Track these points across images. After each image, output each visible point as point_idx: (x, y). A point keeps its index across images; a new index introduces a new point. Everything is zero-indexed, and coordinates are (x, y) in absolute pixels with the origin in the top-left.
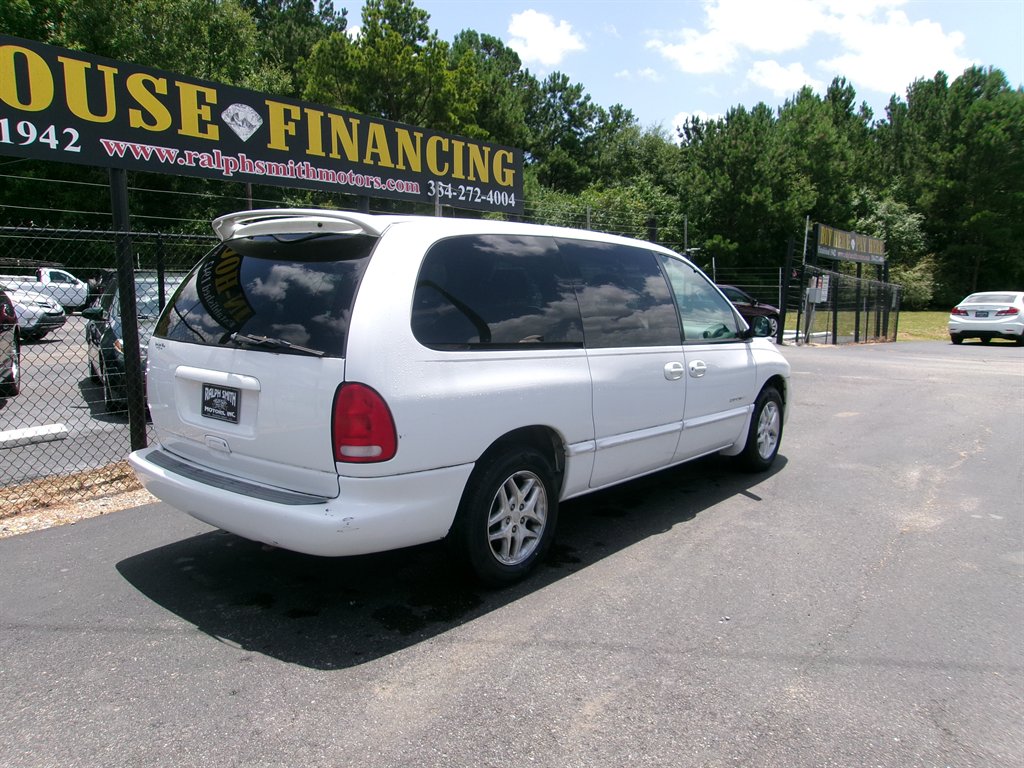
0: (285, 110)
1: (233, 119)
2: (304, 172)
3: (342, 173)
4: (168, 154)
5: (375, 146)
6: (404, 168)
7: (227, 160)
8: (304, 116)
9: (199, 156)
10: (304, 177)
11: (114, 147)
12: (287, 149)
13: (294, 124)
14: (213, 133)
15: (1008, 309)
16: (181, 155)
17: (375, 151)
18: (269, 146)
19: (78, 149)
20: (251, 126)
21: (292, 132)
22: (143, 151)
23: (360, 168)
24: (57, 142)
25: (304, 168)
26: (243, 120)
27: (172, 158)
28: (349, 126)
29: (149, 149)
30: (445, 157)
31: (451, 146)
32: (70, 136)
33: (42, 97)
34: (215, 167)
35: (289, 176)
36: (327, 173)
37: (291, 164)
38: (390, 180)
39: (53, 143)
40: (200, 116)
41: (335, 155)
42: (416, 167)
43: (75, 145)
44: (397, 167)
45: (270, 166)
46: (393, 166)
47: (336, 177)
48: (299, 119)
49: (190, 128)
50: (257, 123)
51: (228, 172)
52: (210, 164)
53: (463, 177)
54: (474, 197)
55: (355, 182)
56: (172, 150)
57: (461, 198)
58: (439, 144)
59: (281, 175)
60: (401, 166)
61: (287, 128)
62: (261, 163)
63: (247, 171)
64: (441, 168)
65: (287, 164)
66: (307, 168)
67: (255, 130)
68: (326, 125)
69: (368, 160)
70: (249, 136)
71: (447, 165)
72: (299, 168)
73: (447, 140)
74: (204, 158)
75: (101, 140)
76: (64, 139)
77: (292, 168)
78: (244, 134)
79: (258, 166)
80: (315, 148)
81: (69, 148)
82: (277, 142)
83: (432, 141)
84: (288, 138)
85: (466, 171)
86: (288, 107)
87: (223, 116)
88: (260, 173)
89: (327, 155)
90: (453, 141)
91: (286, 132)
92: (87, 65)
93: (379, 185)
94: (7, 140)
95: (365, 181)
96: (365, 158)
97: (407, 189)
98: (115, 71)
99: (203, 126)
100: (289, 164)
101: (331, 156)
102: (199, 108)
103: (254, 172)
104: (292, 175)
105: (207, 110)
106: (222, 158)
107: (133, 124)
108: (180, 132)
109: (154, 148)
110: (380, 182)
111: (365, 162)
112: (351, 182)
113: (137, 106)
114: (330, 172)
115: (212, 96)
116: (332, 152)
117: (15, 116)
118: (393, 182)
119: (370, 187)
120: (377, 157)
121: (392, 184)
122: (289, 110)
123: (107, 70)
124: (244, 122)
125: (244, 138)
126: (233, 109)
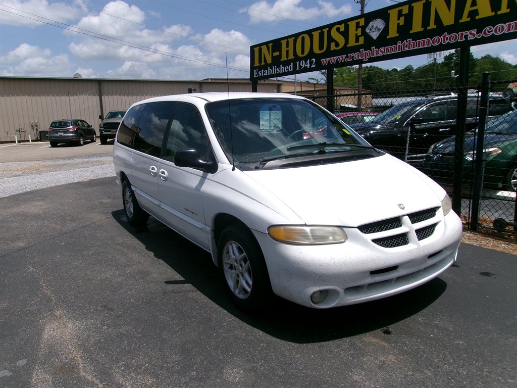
0: (399, 11)
1: (371, 30)
2: (407, 47)
5: (474, 3)
7: (366, 53)
8: (411, 8)
9: (354, 55)
10: (407, 49)
12: (398, 35)
13: (403, 17)
14: (362, 41)
16: (347, 57)
17: (473, 9)
18: (388, 37)
19: (314, 66)
20: (380, 29)
21: (402, 23)
22: (334, 60)
25: (407, 43)
27: (343, 59)
29: (336, 58)
33: (307, 50)
34: (360, 58)
35: (397, 51)
36: (424, 41)
38: (488, 28)
39: (308, 66)
40: (356, 34)
41: (432, 26)
45: (387, 48)
46: (493, 14)
47: (431, 42)
48: (408, 12)
50: (383, 26)
51: (365, 59)
52: (358, 58)
55: (448, 41)
56: (344, 56)
59: (392, 52)
60: (504, 10)
61: (399, 22)
62: (382, 49)
63: (375, 56)
66: (410, 43)
67: (381, 31)
68: (427, 7)
69: (465, 19)
70: (378, 35)
72: (404, 45)
75: (321, 60)
76: (311, 63)
77: (399, 46)
78: (375, 35)
79: (381, 51)
80: (417, 27)
82: (393, 33)
84: (399, 28)
86: (400, 8)
87: (367, 30)
89: (425, 28)
91: (398, 24)
92: (320, 31)
93: (474, 35)
94: (298, 69)
95: (458, 37)
96: (461, 18)
97: (509, 29)
98: (328, 29)
99: (357, 40)
100: (398, 44)
101: (428, 28)
102: (357, 30)
103: (379, 55)
104: (399, 50)
105: (359, 30)
106: (364, 52)
107: (332, 49)
108: (348, 46)
109: (337, 57)
110: (475, 33)
111: (461, 21)
112: (444, 42)
113: (334, 40)
114: (426, 40)
115: (362, 22)
116: (429, 26)
117: (300, 59)
118: (490, 29)
119: (464, 39)
120: (476, 12)
121: (490, 30)
122: (402, 10)
123: (325, 30)
124: (376, 28)
125: (375, 38)
126: (371, 24)
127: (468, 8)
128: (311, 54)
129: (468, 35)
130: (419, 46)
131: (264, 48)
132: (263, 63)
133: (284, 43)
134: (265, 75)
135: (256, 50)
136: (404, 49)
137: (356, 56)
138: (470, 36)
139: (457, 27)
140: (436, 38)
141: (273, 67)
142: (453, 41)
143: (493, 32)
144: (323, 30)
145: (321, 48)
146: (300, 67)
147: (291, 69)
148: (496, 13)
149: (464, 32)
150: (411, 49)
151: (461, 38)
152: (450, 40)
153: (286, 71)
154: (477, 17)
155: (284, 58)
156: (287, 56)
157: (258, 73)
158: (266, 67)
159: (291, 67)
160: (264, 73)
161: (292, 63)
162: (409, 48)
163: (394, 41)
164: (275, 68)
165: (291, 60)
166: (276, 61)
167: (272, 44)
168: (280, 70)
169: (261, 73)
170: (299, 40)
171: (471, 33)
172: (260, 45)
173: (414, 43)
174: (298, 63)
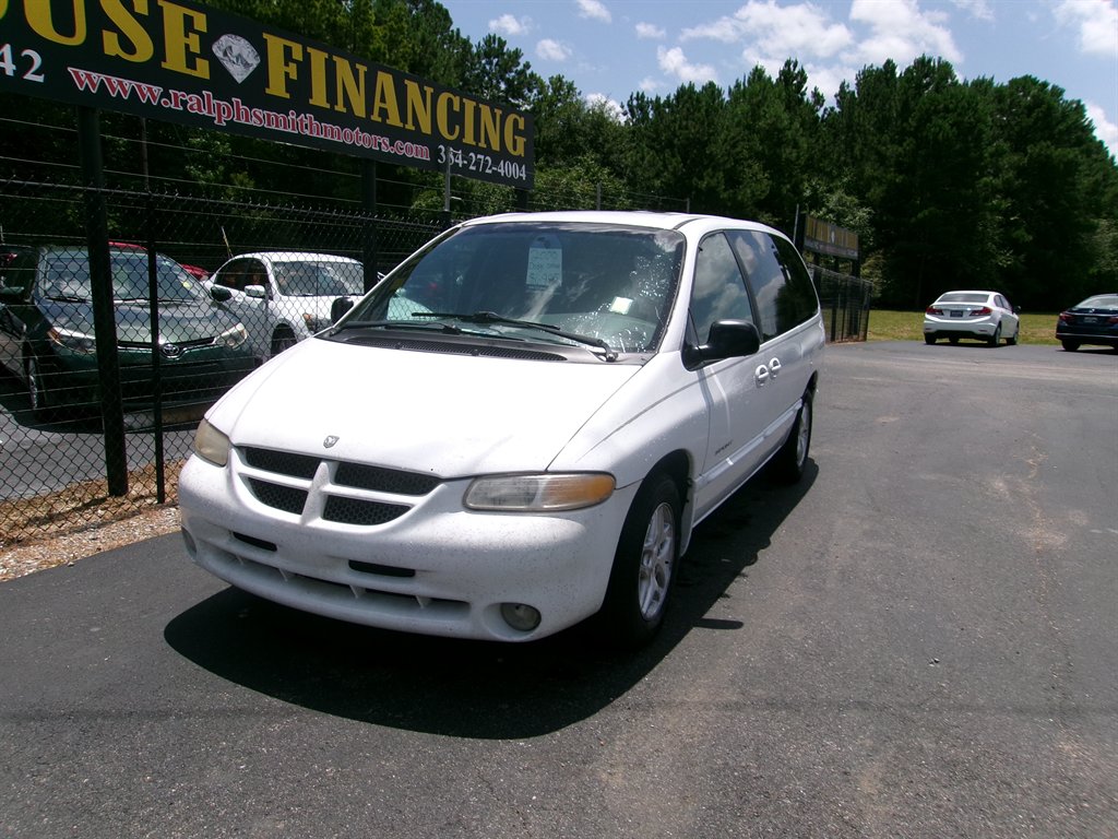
0: (285, 46)
1: (225, 54)
2: (306, 126)
3: (348, 130)
4: (150, 92)
5: (383, 100)
6: (413, 128)
7: (219, 105)
8: (307, 56)
9: (187, 98)
10: (307, 132)
11: (85, 79)
12: (288, 96)
13: (295, 65)
14: (203, 70)
15: (981, 309)
16: (165, 94)
17: (383, 105)
18: (267, 91)
19: (40, 79)
20: (247, 65)
21: (294, 76)
22: (121, 86)
23: (367, 125)
24: (14, 67)
25: (307, 122)
26: (238, 56)
27: (154, 98)
28: (355, 73)
29: (128, 84)
30: (456, 119)
31: (462, 105)
32: (30, 60)
34: (205, 112)
35: (290, 130)
36: (332, 129)
37: (292, 116)
38: (399, 142)
39: (9, 68)
40: (187, 46)
41: (340, 108)
42: (426, 128)
43: (37, 73)
44: (406, 126)
45: (269, 115)
46: (401, 125)
47: (342, 134)
48: (301, 59)
49: (175, 61)
50: (254, 62)
51: (220, 121)
52: (200, 109)
53: (474, 143)
54: (485, 166)
55: (361, 143)
56: (155, 88)
57: (472, 168)
58: (450, 102)
59: (281, 129)
60: (410, 126)
61: (287, 69)
62: (259, 112)
63: (243, 121)
64: (451, 132)
65: (288, 115)
66: (311, 122)
67: (251, 69)
68: (331, 69)
69: (376, 117)
70: (245, 77)
71: (457, 127)
72: (301, 121)
73: (458, 98)
74: (193, 100)
75: (69, 69)
76: (23, 64)
77: (293, 120)
78: (239, 74)
79: (255, 115)
80: (319, 98)
81: (29, 76)
82: (277, 87)
83: (443, 98)
84: (289, 82)
85: (477, 137)
86: (288, 43)
87: (215, 48)
88: (258, 124)
89: (332, 107)
90: (464, 100)
91: (287, 74)
93: (387, 147)
95: (373, 141)
96: (373, 114)
97: (417, 155)
99: (191, 60)
101: (336, 108)
102: (187, 36)
103: (251, 123)
104: (293, 129)
105: (196, 39)
106: (214, 102)
107: (106, 51)
108: (163, 65)
109: (134, 83)
110: (388, 144)
111: (372, 118)
112: (357, 142)
113: (111, 26)
114: (335, 128)
115: (202, 23)
116: (336, 104)
118: (401, 145)
119: (378, 149)
120: (386, 114)
122: (291, 48)
124: (238, 59)
125: (239, 79)
126: (225, 40)
127: (377, 104)
128: (19, 30)
129: (380, 144)
130: (326, 135)
136: (302, 130)
137: (194, 103)
138: (383, 145)
142: (367, 146)
143: (404, 152)
149: (378, 138)
150: (314, 135)
151: (375, 146)
154: (387, 122)
162: (311, 132)
163: (280, 105)
171: (383, 142)
173: (317, 126)
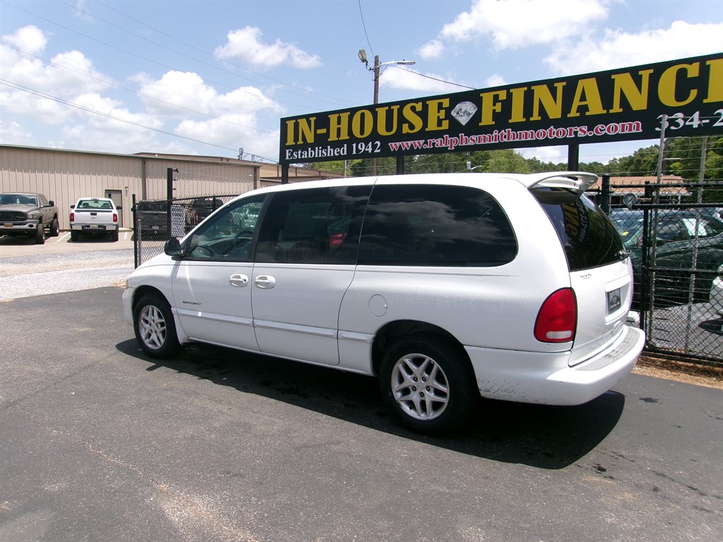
0: (494, 95)
1: (458, 113)
2: (505, 137)
5: (583, 98)
6: (622, 110)
7: (452, 140)
8: (510, 95)
9: (435, 141)
10: (505, 140)
11: (394, 146)
12: (494, 123)
13: (500, 103)
14: (446, 125)
16: (426, 143)
17: (582, 103)
18: (480, 124)
19: (379, 151)
20: (470, 114)
21: (498, 110)
22: (407, 145)
24: (372, 149)
25: (506, 134)
26: (465, 111)
27: (420, 145)
28: (554, 90)
29: (410, 143)
31: (703, 70)
32: (377, 145)
33: (368, 130)
34: (444, 145)
35: (493, 142)
36: (526, 133)
37: (495, 133)
38: (599, 126)
39: (370, 150)
40: (438, 117)
41: (536, 117)
42: (639, 105)
43: (378, 149)
44: (611, 111)
45: (480, 137)
46: (605, 112)
47: (535, 134)
48: (506, 98)
49: (432, 126)
50: (474, 111)
51: (451, 147)
52: (441, 145)
55: (555, 135)
56: (421, 141)
58: (681, 72)
59: (487, 142)
60: (617, 109)
61: (494, 108)
62: (474, 137)
63: (464, 144)
66: (509, 134)
67: (471, 116)
69: (573, 113)
70: (467, 121)
71: (693, 93)
72: (502, 135)
73: (696, 64)
75: (389, 144)
76: (374, 147)
77: (496, 136)
78: (464, 120)
79: (471, 139)
80: (517, 116)
81: (376, 151)
82: (487, 120)
84: (495, 115)
86: (496, 93)
87: (452, 113)
88: (473, 144)
89: (528, 119)
90: (707, 63)
91: (494, 111)
92: (387, 108)
93: (585, 132)
94: (354, 153)
95: (568, 132)
96: (569, 113)
97: (623, 130)
98: (398, 106)
99: (440, 123)
100: (494, 133)
101: (531, 119)
102: (439, 112)
103: (469, 144)
104: (496, 140)
105: (443, 112)
106: (449, 139)
107: (404, 132)
108: (427, 130)
109: (412, 142)
110: (586, 130)
111: (569, 116)
112: (551, 136)
113: (407, 121)
114: (529, 132)
115: (446, 103)
116: (532, 116)
117: (358, 141)
118: (603, 127)
119: (574, 136)
120: (585, 108)
121: (601, 129)
122: (498, 95)
123: (395, 108)
124: (464, 113)
125: (464, 123)
126: (458, 107)
127: (576, 103)
128: (374, 136)
129: (577, 132)
130: (520, 138)
131: (303, 123)
132: (300, 142)
133: (333, 118)
134: (303, 157)
135: (291, 124)
136: (502, 139)
137: (438, 142)
138: (580, 132)
139: (564, 122)
140: (541, 131)
141: (317, 148)
142: (560, 137)
143: (606, 131)
144: (392, 107)
145: (389, 128)
146: (358, 150)
147: (343, 152)
148: (608, 111)
149: (573, 128)
150: (511, 140)
151: (571, 135)
152: (557, 135)
153: (336, 154)
154: (587, 114)
155: (333, 137)
156: (339, 135)
157: (292, 154)
158: (305, 146)
159: (343, 150)
160: (301, 155)
161: (345, 145)
162: (509, 139)
163: (488, 129)
164: (319, 149)
165: (345, 141)
166: (322, 141)
167: (315, 118)
168: (327, 152)
169: (297, 154)
170: (357, 117)
171: (581, 130)
172: (296, 118)
173: (514, 134)
174: (354, 145)
